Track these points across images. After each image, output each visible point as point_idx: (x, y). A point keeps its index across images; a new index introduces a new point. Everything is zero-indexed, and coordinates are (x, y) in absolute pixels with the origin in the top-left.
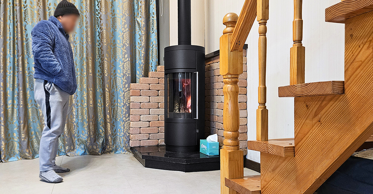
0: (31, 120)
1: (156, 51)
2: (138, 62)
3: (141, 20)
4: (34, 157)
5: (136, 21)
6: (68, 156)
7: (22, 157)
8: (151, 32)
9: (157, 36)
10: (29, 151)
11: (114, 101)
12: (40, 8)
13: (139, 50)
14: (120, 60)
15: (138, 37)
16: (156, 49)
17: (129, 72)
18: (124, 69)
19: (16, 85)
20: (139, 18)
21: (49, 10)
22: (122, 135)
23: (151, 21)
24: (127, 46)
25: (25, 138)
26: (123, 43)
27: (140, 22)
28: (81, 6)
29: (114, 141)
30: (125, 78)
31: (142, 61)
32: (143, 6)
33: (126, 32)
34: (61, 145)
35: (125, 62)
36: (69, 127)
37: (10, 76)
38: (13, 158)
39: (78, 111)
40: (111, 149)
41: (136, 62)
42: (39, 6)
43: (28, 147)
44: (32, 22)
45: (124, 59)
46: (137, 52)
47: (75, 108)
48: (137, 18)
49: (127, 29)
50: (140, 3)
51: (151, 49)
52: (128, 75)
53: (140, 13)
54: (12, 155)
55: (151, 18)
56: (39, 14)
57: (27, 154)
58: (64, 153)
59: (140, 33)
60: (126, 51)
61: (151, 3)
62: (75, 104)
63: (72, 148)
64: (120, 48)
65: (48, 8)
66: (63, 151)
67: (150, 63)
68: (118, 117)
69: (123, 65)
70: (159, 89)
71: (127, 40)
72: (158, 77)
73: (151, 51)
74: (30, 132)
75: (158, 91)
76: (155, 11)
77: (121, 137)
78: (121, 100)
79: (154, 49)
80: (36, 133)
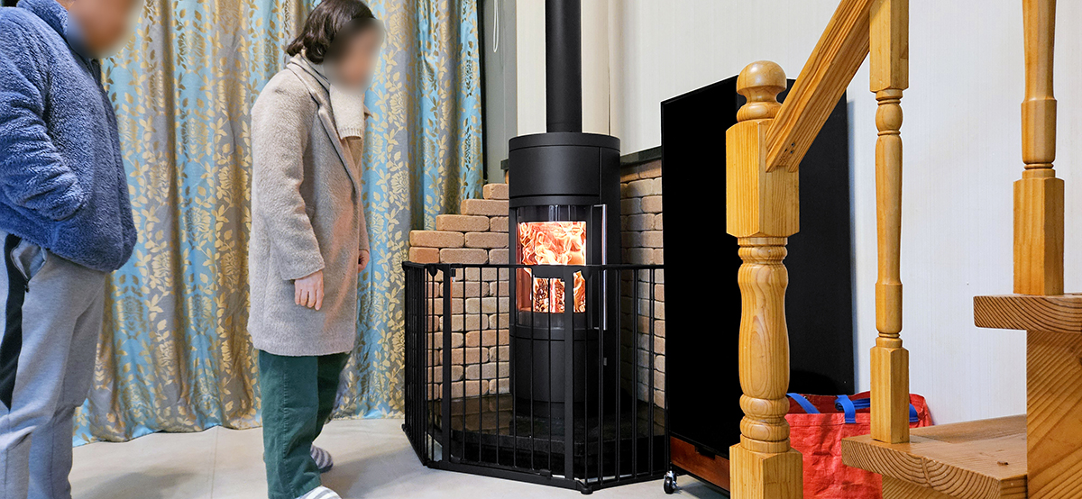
0: (123, 331)
1: (478, 142)
2: (430, 172)
3: (436, 60)
4: (131, 435)
5: (424, 66)
7: (97, 437)
8: (465, 92)
9: (480, 103)
10: (117, 419)
11: (365, 279)
12: (154, 23)
13: (432, 143)
14: (381, 166)
15: (428, 105)
16: (478, 139)
17: (406, 198)
18: (391, 190)
20: (432, 55)
21: (180, 28)
22: (384, 369)
23: (464, 64)
24: (401, 128)
25: (104, 382)
26: (388, 122)
27: (434, 66)
28: (271, 21)
29: (363, 384)
30: (393, 216)
31: (441, 169)
32: (444, 26)
33: (396, 92)
34: (209, 398)
35: (394, 172)
40: (353, 406)
41: (423, 172)
42: (150, 18)
43: (113, 408)
44: (129, 61)
45: (390, 164)
46: (427, 145)
48: (426, 55)
49: (400, 85)
50: (436, 15)
51: (464, 136)
52: (401, 208)
53: (433, 43)
55: (464, 55)
56: (151, 40)
57: (110, 427)
58: (216, 421)
59: (435, 96)
60: (396, 143)
61: (463, 17)
63: (244, 406)
64: (381, 134)
65: (177, 22)
66: (213, 415)
67: (462, 175)
68: (374, 320)
69: (389, 181)
70: (490, 246)
71: (399, 115)
72: (489, 214)
73: (464, 143)
74: (119, 365)
75: (488, 249)
76: (474, 38)
77: (383, 372)
78: (382, 272)
79: (471, 137)
80: (136, 368)
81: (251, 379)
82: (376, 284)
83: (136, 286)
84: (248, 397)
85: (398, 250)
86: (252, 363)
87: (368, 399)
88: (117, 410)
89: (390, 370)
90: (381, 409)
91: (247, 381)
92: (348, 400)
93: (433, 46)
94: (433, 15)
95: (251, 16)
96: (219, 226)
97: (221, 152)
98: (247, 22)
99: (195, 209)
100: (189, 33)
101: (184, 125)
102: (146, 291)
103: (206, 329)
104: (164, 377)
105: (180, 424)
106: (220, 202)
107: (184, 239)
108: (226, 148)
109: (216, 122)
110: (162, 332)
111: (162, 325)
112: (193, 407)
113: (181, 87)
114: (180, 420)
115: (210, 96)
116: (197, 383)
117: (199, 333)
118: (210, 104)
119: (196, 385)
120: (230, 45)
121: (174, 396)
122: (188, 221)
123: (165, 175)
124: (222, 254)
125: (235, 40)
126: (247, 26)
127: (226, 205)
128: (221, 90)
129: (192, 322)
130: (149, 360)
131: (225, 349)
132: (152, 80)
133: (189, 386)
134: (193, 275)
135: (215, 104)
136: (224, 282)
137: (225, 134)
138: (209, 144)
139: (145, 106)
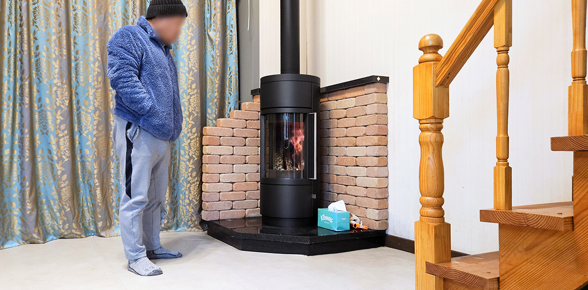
0: (41, 181)
1: (236, 80)
2: (210, 96)
3: (214, 34)
4: (46, 240)
5: (207, 37)
6: (102, 237)
7: (26, 241)
8: (228, 52)
9: (237, 59)
10: (39, 230)
11: (175, 153)
12: (61, 7)
13: (211, 79)
14: (185, 91)
15: (209, 59)
16: (236, 78)
17: (198, 109)
18: (190, 105)
19: (17, 126)
20: (212, 31)
21: (74, 10)
22: (185, 204)
23: (228, 37)
24: (196, 71)
25: (32, 210)
26: (189, 67)
27: (213, 37)
28: (125, 8)
29: (174, 212)
30: (191, 119)
31: (216, 94)
32: (219, 15)
33: (193, 51)
34: (90, 220)
35: (192, 95)
36: (104, 192)
37: (9, 110)
38: (10, 242)
40: (169, 224)
41: (206, 95)
42: (59, 3)
43: (37, 224)
44: (46, 28)
45: (189, 90)
46: (208, 81)
47: (113, 162)
48: (209, 30)
49: (195, 47)
50: (215, 9)
51: (228, 77)
52: (196, 115)
53: (213, 24)
54: (9, 237)
55: (228, 32)
56: (59, 16)
57: (35, 236)
58: (93, 232)
59: (213, 54)
60: (193, 79)
61: (228, 11)
64: (184, 74)
65: (73, 7)
66: (92, 229)
67: (227, 98)
68: (180, 177)
69: (189, 100)
70: (247, 136)
71: (194, 63)
72: (246, 119)
73: (228, 80)
74: (39, 200)
75: (246, 138)
76: (234, 23)
77: (185, 206)
78: (185, 151)
79: (233, 77)
80: (48, 202)
81: (112, 209)
82: (181, 157)
83: (49, 155)
84: (111, 219)
85: (194, 139)
86: (113, 200)
87: (177, 221)
88: (38, 225)
89: (189, 205)
90: (184, 227)
91: (110, 210)
92: (166, 221)
93: (212, 26)
94: (213, 9)
95: (114, 5)
96: (95, 123)
97: (97, 81)
98: (112, 8)
99: (82, 112)
100: (80, 13)
101: (77, 65)
102: (55, 158)
103: (88, 180)
104: (65, 207)
105: (74, 234)
106: (96, 109)
107: (76, 129)
108: (100, 79)
109: (94, 64)
110: (64, 182)
111: (65, 177)
112: (81, 224)
113: (75, 43)
114: (74, 231)
115: (91, 49)
116: (83, 210)
117: (84, 182)
118: (91, 54)
119: (82, 212)
120: (102, 20)
121: (71, 218)
122: (78, 119)
123: (67, 93)
124: (97, 138)
125: (105, 18)
126: (112, 11)
127: (100, 111)
128: (97, 45)
129: (80, 176)
130: (56, 197)
131: (98, 191)
132: (59, 38)
133: (79, 213)
134: (81, 150)
135: (94, 53)
136: (98, 153)
137: (99, 71)
138: (91, 76)
139: (55, 53)
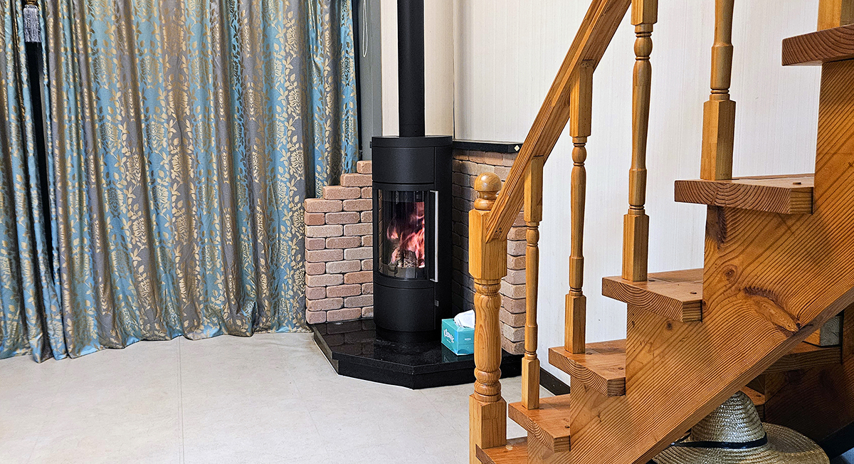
0: (117, 273)
2: (319, 148)
3: (322, 61)
4: (125, 344)
5: (313, 65)
6: (188, 339)
7: (104, 345)
8: (344, 83)
9: (356, 91)
10: (117, 333)
11: (274, 231)
12: (124, 53)
13: (320, 125)
14: (284, 147)
15: (316, 95)
16: (356, 118)
17: (301, 170)
18: (291, 164)
19: (85, 209)
20: (319, 56)
21: (141, 55)
22: (289, 297)
23: (343, 61)
24: (297, 117)
25: (107, 310)
26: (287, 113)
27: (320, 65)
28: (202, 43)
29: (275, 308)
30: (293, 184)
31: (327, 145)
32: (327, 33)
33: (293, 89)
34: (175, 317)
35: (293, 151)
36: (189, 284)
37: (75, 191)
38: (88, 347)
39: (203, 252)
40: (269, 324)
41: (314, 148)
42: (121, 50)
43: (114, 326)
44: (109, 83)
45: (290, 145)
46: (316, 127)
47: (197, 246)
48: (315, 56)
49: (296, 83)
50: (322, 25)
51: (344, 117)
52: (299, 178)
53: (320, 47)
55: (343, 54)
57: (112, 340)
58: (179, 333)
59: (321, 89)
60: (294, 129)
61: (342, 22)
62: (199, 238)
63: (196, 324)
64: (283, 122)
65: (139, 50)
66: (178, 328)
67: (343, 148)
68: (281, 261)
69: (289, 158)
70: (362, 209)
71: (295, 107)
72: (360, 186)
73: (344, 122)
74: (115, 296)
76: (351, 39)
78: (286, 226)
79: (349, 119)
80: (126, 297)
81: (199, 305)
82: (281, 235)
83: (123, 242)
84: (198, 317)
86: (199, 293)
87: (279, 318)
88: (116, 327)
89: (293, 296)
90: (288, 326)
91: (197, 306)
92: (265, 318)
93: (319, 49)
94: (319, 25)
95: (189, 40)
96: (174, 198)
97: (173, 145)
98: (186, 45)
99: (158, 187)
100: (147, 58)
101: (148, 126)
102: (130, 246)
103: (170, 270)
104: (145, 304)
105: (156, 335)
106: (173, 181)
107: (152, 207)
108: (176, 142)
109: (168, 123)
110: (141, 274)
111: (141, 269)
112: (164, 323)
113: (144, 98)
114: (156, 333)
115: (163, 103)
116: (166, 306)
117: (166, 272)
118: (164, 110)
119: (166, 308)
120: (175, 63)
121: (152, 317)
122: (154, 195)
123: (138, 165)
124: (177, 218)
125: (179, 61)
126: (186, 49)
127: (178, 182)
128: (171, 99)
129: (161, 265)
130: (134, 292)
131: (182, 285)
132: (125, 95)
133: (161, 310)
134: (159, 233)
135: (167, 109)
136: (179, 238)
137: (175, 131)
138: (165, 139)
139: (121, 115)
